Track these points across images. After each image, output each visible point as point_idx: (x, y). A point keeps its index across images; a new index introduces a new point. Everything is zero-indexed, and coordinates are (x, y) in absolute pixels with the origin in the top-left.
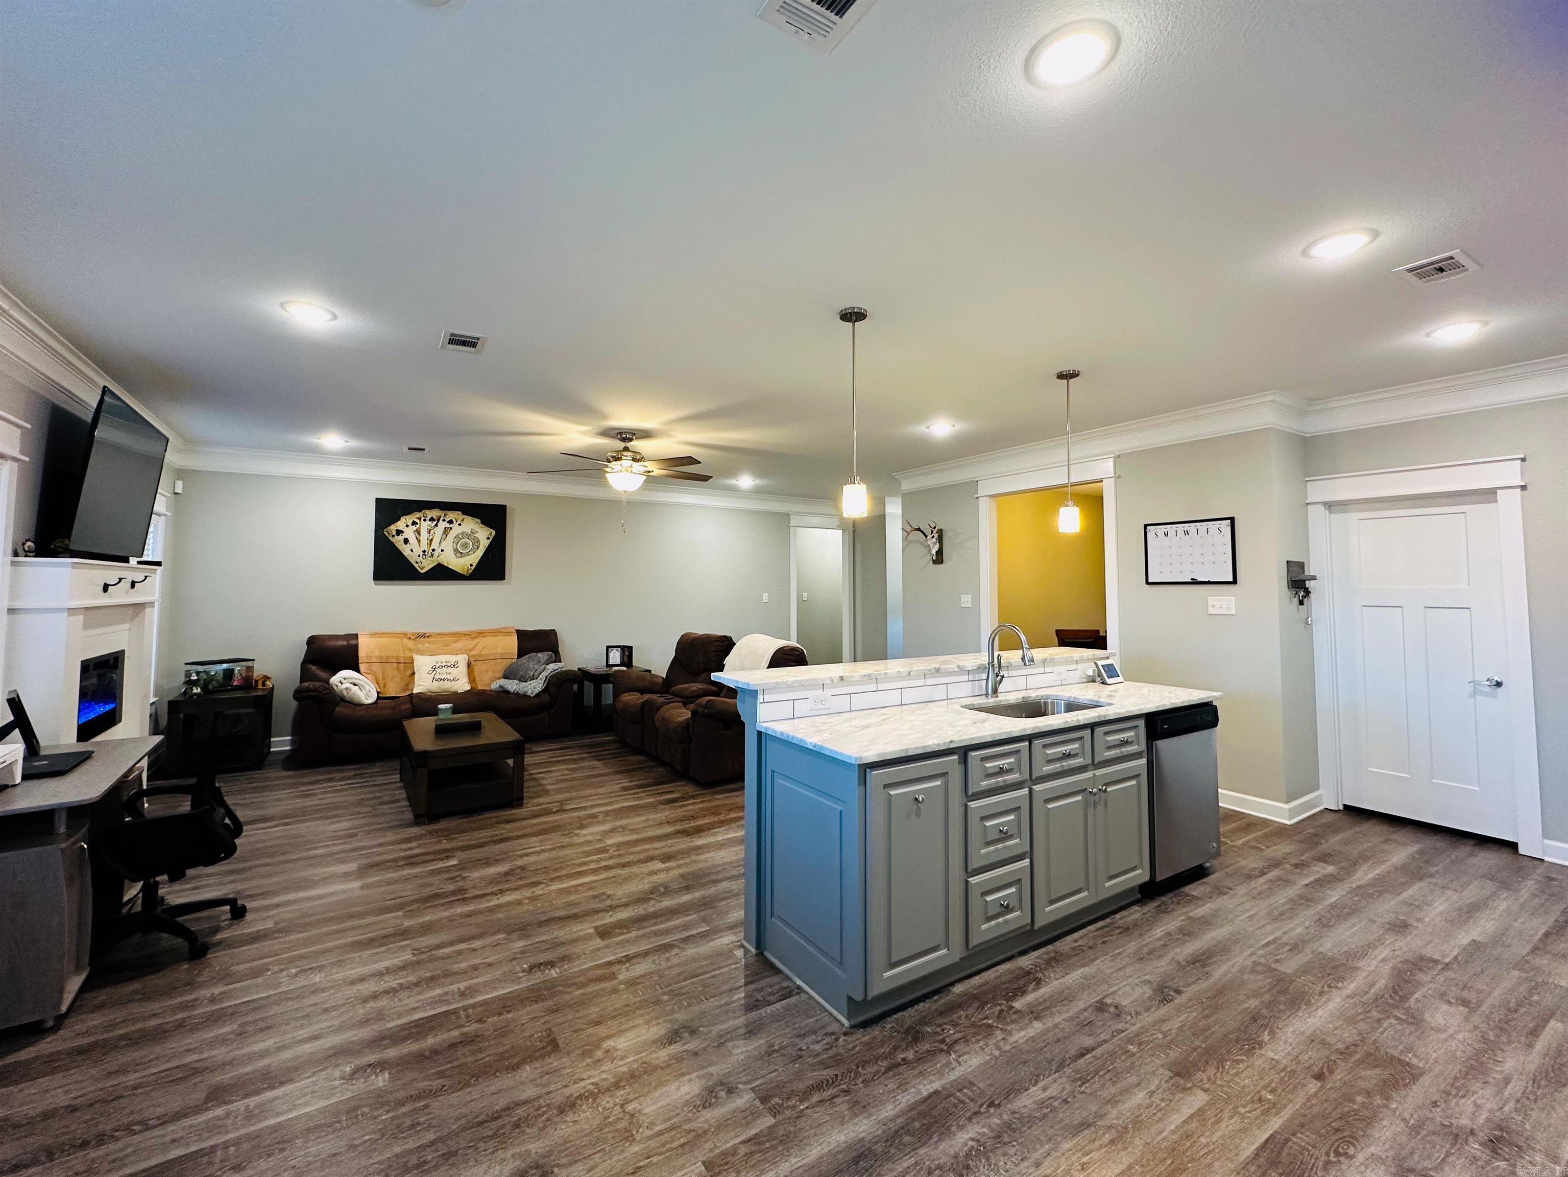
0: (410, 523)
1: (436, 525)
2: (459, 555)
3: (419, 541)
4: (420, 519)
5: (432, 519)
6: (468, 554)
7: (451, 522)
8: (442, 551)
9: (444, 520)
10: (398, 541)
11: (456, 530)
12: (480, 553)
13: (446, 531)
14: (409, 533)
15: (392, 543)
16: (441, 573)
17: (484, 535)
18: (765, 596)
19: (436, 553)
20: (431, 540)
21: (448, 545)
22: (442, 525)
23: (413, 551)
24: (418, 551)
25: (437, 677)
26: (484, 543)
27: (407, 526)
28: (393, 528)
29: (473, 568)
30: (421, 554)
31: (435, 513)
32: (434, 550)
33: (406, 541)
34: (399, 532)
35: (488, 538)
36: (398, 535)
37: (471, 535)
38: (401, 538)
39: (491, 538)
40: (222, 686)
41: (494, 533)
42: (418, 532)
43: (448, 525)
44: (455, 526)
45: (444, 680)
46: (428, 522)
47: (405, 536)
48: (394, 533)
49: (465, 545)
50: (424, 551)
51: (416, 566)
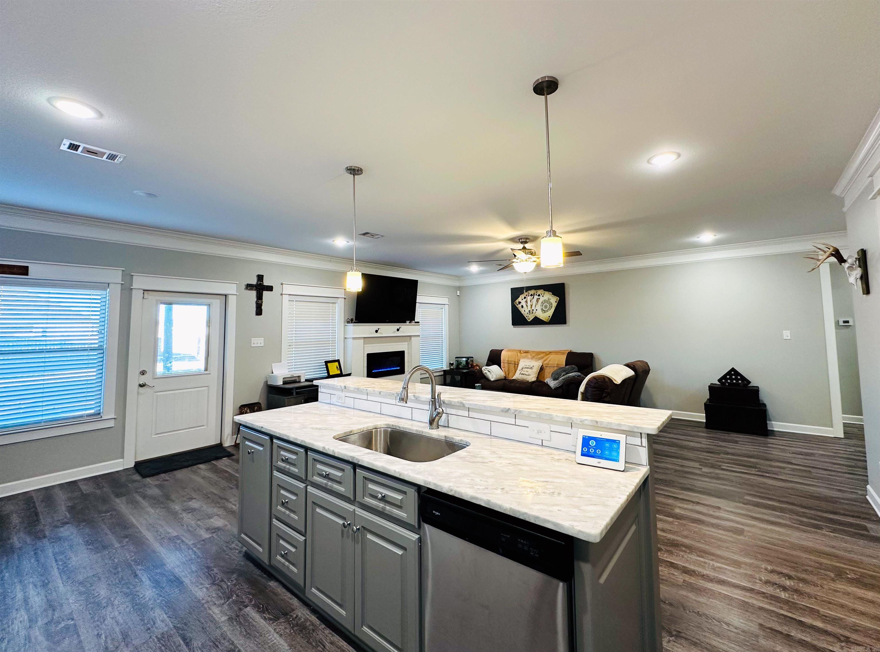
0: (523, 298)
1: (533, 298)
2: (543, 312)
3: (527, 306)
4: (527, 295)
5: (531, 295)
6: (547, 311)
7: (539, 295)
8: (536, 310)
9: (536, 295)
10: (519, 307)
11: (542, 299)
12: (553, 310)
13: (538, 300)
14: (523, 303)
15: (517, 308)
16: (537, 322)
17: (554, 300)
18: (787, 334)
19: (534, 312)
20: (532, 305)
21: (539, 307)
22: (536, 297)
23: (525, 311)
24: (527, 311)
25: (522, 373)
26: (555, 305)
27: (522, 299)
28: (517, 301)
29: (550, 318)
30: (528, 312)
31: (532, 292)
32: (533, 310)
33: (522, 307)
34: (520, 303)
35: (556, 302)
36: (519, 304)
37: (548, 301)
38: (520, 305)
39: (557, 302)
40: (465, 366)
41: (558, 299)
42: (526, 302)
43: (538, 297)
44: (541, 297)
45: (524, 374)
46: (530, 297)
47: (522, 304)
48: (518, 303)
49: (546, 307)
50: (529, 311)
51: (527, 318)
